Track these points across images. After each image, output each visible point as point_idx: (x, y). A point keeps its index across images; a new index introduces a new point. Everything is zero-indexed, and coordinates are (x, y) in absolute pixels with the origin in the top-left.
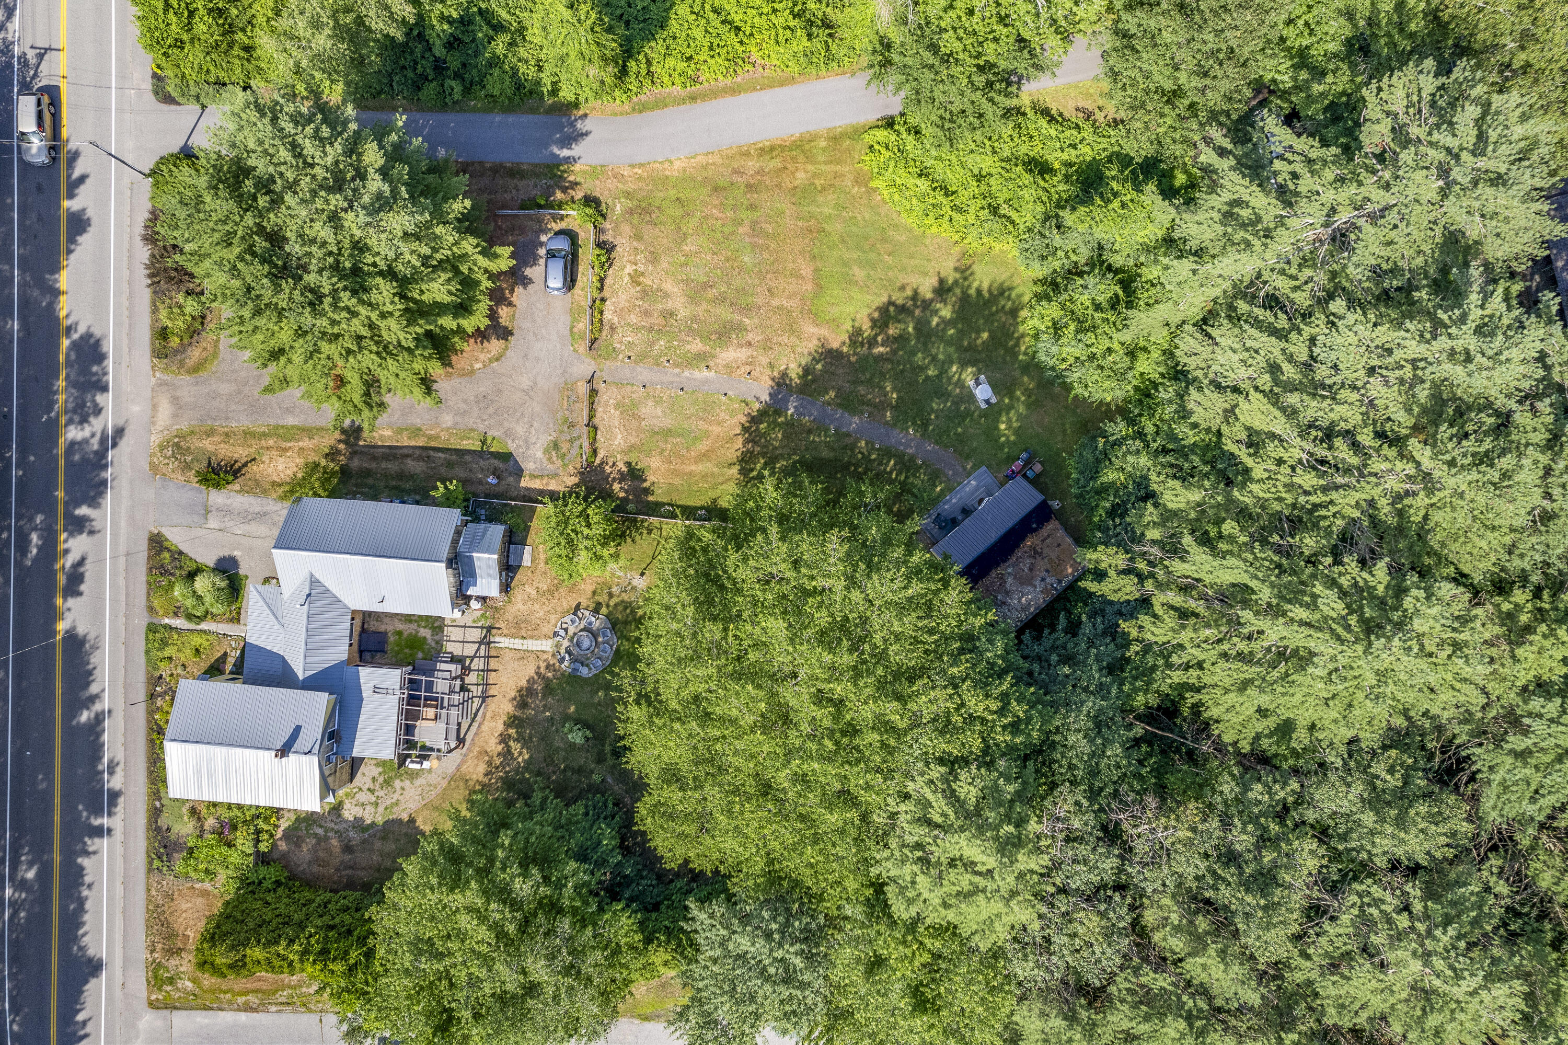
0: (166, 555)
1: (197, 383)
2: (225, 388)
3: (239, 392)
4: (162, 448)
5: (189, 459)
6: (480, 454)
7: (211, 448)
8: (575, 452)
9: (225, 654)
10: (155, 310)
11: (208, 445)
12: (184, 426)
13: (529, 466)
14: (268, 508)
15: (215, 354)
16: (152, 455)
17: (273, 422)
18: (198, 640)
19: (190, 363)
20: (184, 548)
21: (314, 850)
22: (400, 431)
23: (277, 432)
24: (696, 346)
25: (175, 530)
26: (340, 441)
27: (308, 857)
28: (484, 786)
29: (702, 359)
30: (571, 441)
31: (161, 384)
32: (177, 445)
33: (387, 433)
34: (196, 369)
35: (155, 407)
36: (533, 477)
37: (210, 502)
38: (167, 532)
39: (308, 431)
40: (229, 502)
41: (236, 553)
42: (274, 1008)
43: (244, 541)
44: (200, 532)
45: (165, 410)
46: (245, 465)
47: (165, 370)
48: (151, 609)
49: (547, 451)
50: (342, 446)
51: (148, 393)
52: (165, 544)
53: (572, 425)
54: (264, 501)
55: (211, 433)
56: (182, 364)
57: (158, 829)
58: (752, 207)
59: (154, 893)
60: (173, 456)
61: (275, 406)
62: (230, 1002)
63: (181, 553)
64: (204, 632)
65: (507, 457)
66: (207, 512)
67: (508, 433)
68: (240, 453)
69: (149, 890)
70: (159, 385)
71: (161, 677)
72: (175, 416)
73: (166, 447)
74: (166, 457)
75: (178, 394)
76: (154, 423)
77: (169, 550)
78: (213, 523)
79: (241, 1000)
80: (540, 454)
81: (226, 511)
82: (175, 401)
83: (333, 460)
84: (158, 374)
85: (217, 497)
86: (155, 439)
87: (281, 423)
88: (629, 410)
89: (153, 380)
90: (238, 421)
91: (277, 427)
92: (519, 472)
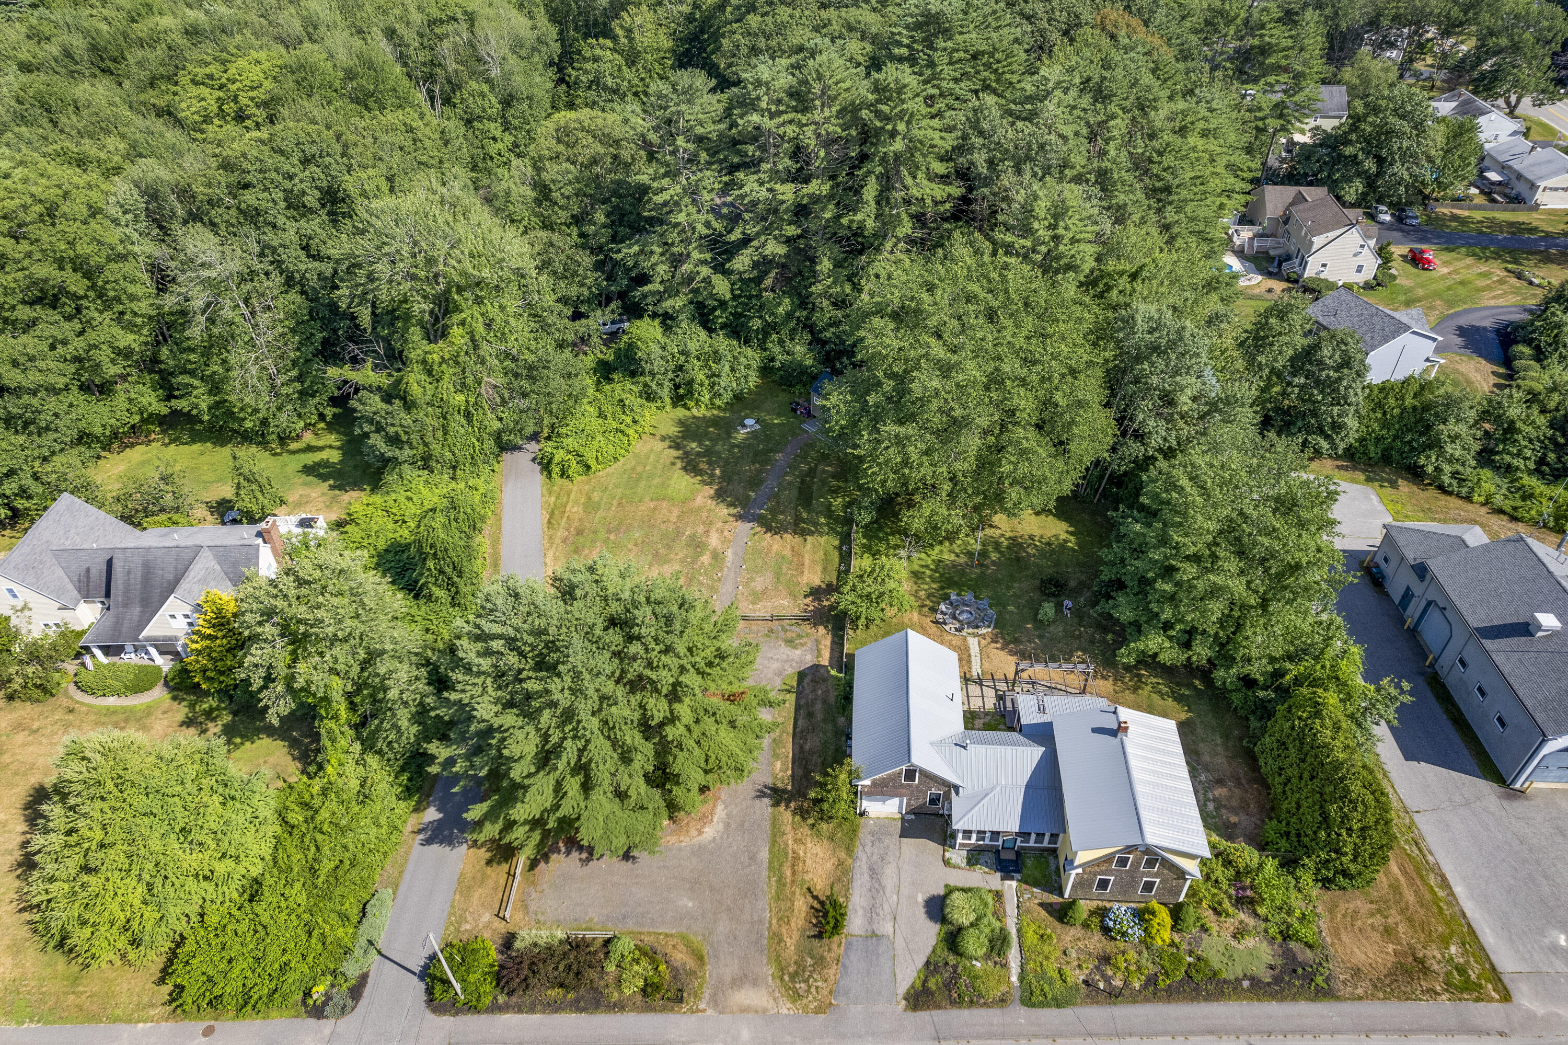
0: (932, 984)
1: (717, 957)
2: (723, 926)
3: (729, 909)
4: (796, 996)
5: (809, 961)
6: (799, 694)
7: (796, 935)
8: (794, 628)
9: (1041, 905)
10: (620, 1007)
11: (791, 941)
12: (769, 971)
13: (809, 660)
14: (865, 867)
15: (683, 937)
16: (805, 1009)
17: (765, 873)
18: (1031, 937)
19: (691, 964)
20: (921, 961)
21: (1233, 810)
22: (776, 756)
23: (775, 868)
24: (706, 559)
25: (899, 977)
26: (787, 807)
27: (1244, 817)
28: (1116, 679)
29: (717, 556)
30: (785, 631)
31: (715, 1001)
32: (793, 977)
33: (778, 765)
34: (700, 959)
35: (744, 1010)
36: (819, 655)
37: (862, 932)
38: (903, 987)
39: (776, 834)
40: (860, 912)
41: (921, 899)
42: (1430, 858)
43: (905, 891)
44: (900, 943)
45: (747, 996)
46: (815, 898)
47: (697, 996)
48: (1003, 1001)
49: (795, 647)
50: (792, 805)
51: (726, 1018)
52: (919, 985)
53: (771, 631)
54: (856, 871)
55: (777, 938)
56: (693, 973)
57: (1277, 980)
58: (595, 532)
59: (1360, 991)
60: (806, 981)
61: (747, 871)
62: (1449, 904)
63: (928, 963)
64: (1019, 931)
65: (801, 675)
66: (874, 935)
67: (779, 673)
68: (801, 904)
69: (1360, 998)
70: (716, 1004)
71: (1085, 982)
72: (755, 983)
73: (796, 991)
74: (808, 991)
75: (728, 979)
76: (765, 1011)
77: (925, 981)
78: (887, 928)
79: (1441, 893)
80: (798, 652)
81: (872, 911)
82: (738, 982)
83: (808, 812)
84: (702, 1006)
85: (855, 923)
86: (785, 1008)
87: (766, 864)
88: (757, 597)
89: (710, 1012)
90: (763, 910)
91: (771, 868)
92: (816, 667)
